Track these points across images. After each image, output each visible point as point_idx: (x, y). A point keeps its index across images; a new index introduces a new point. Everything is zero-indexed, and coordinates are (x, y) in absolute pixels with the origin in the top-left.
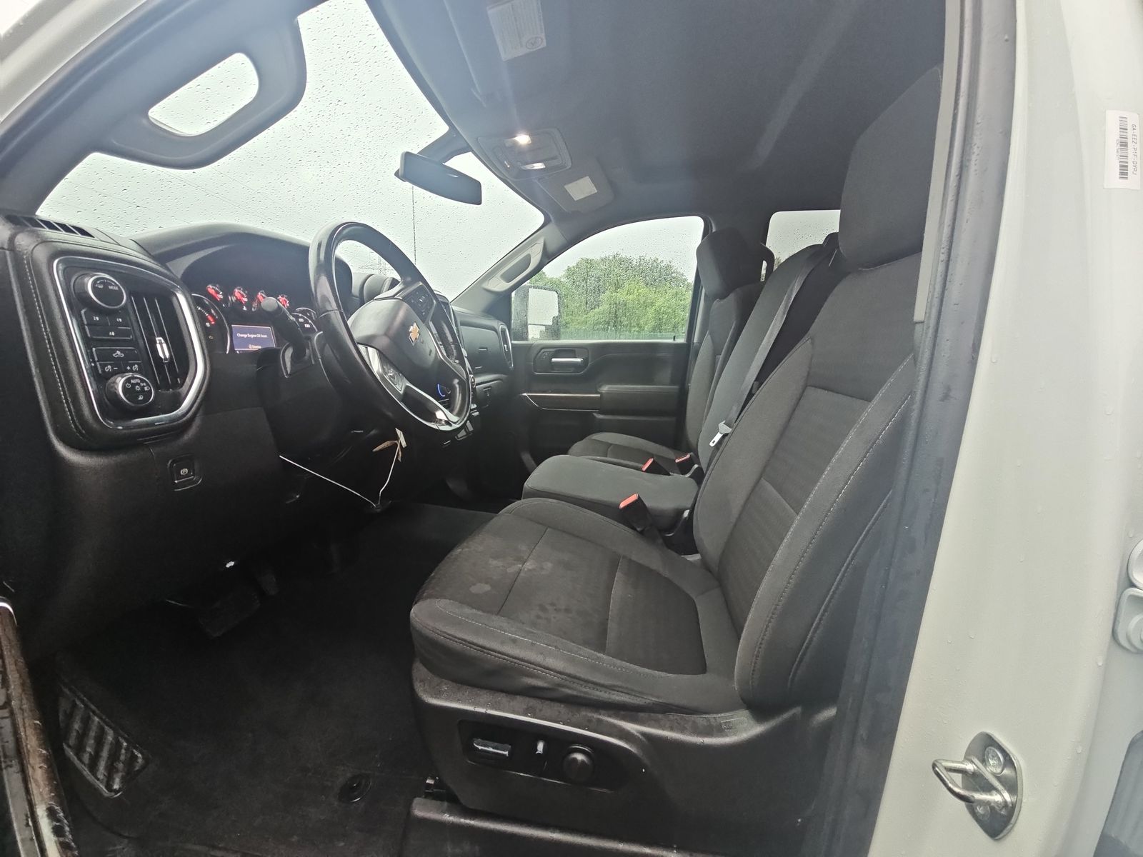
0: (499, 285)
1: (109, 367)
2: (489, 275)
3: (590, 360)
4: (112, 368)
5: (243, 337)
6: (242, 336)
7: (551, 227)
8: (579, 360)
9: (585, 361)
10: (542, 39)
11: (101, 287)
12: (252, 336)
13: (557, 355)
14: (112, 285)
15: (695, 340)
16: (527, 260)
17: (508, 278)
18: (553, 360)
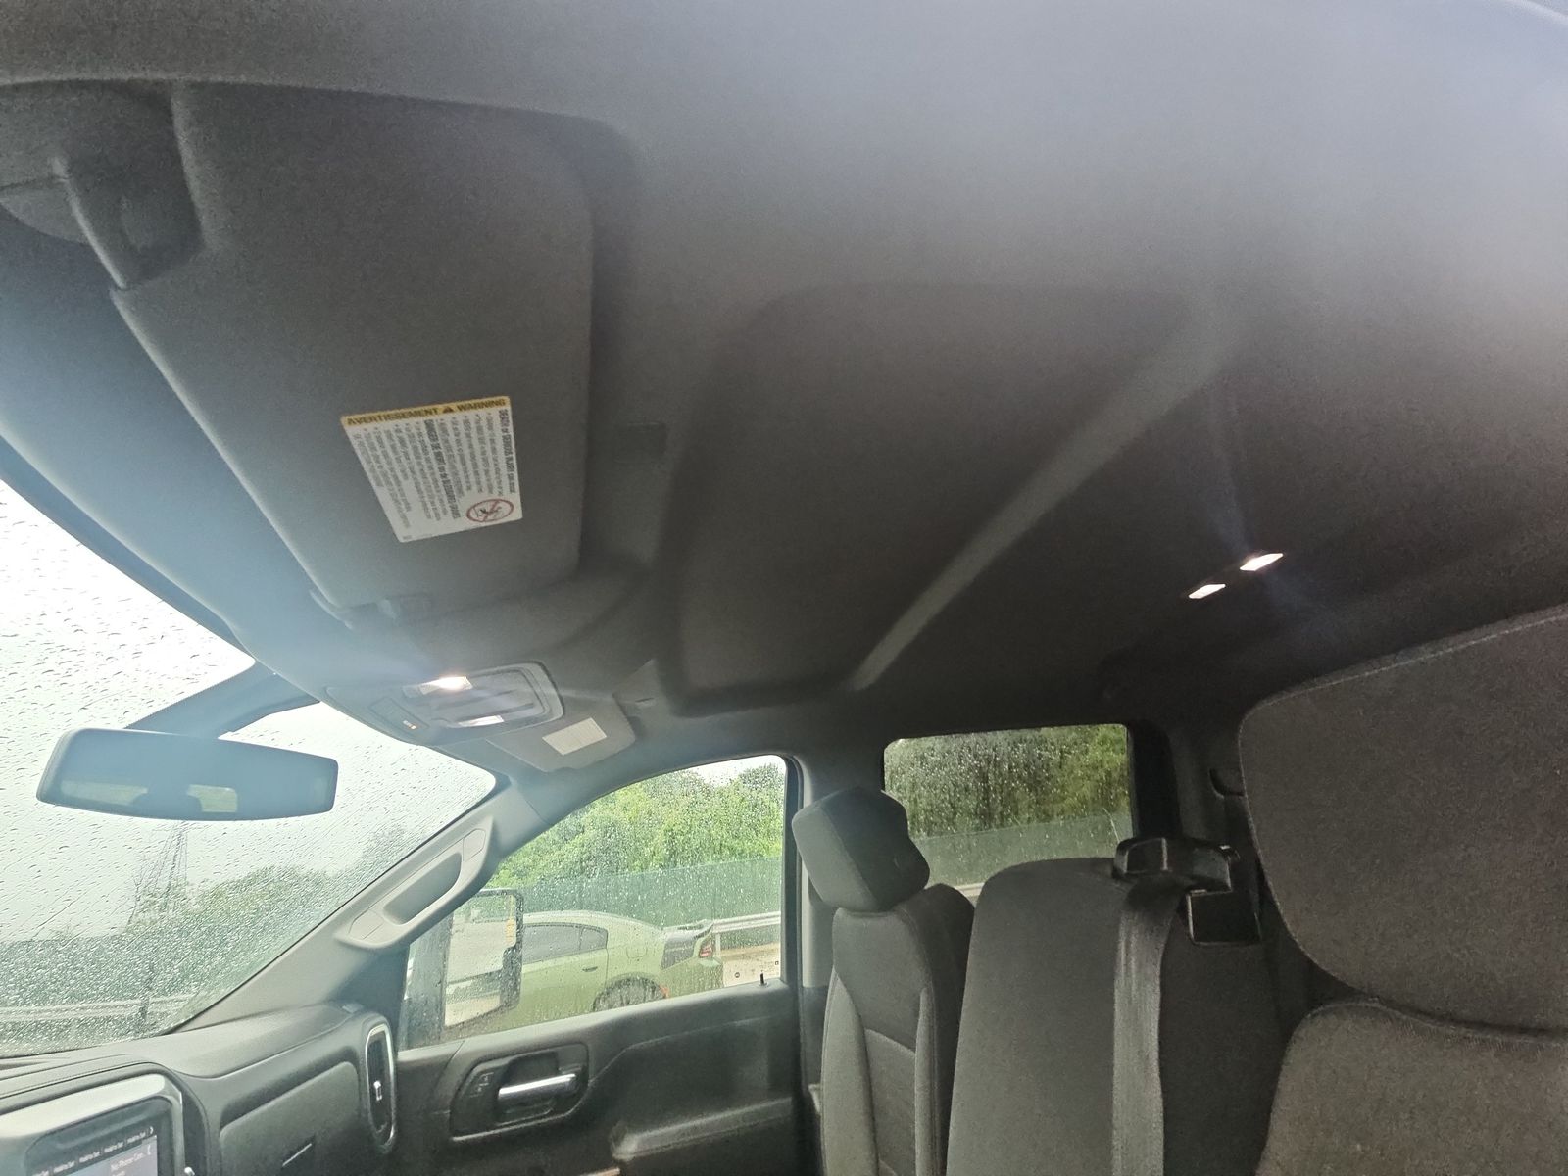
0: (379, 931)
2: (356, 909)
3: (592, 1069)
7: (512, 795)
8: (565, 1079)
9: (581, 1079)
10: (511, 505)
13: (509, 1076)
15: (807, 980)
16: (454, 866)
17: (402, 910)
18: (504, 1091)
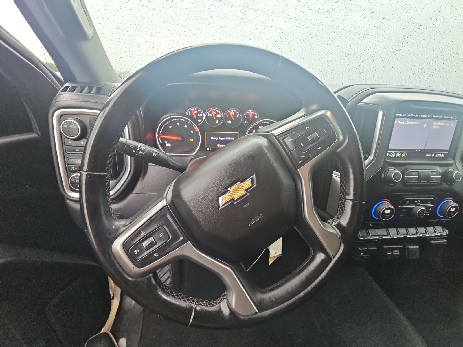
1: (73, 168)
4: (74, 169)
5: (215, 140)
6: (214, 138)
11: (66, 127)
12: (222, 139)
14: (72, 125)
